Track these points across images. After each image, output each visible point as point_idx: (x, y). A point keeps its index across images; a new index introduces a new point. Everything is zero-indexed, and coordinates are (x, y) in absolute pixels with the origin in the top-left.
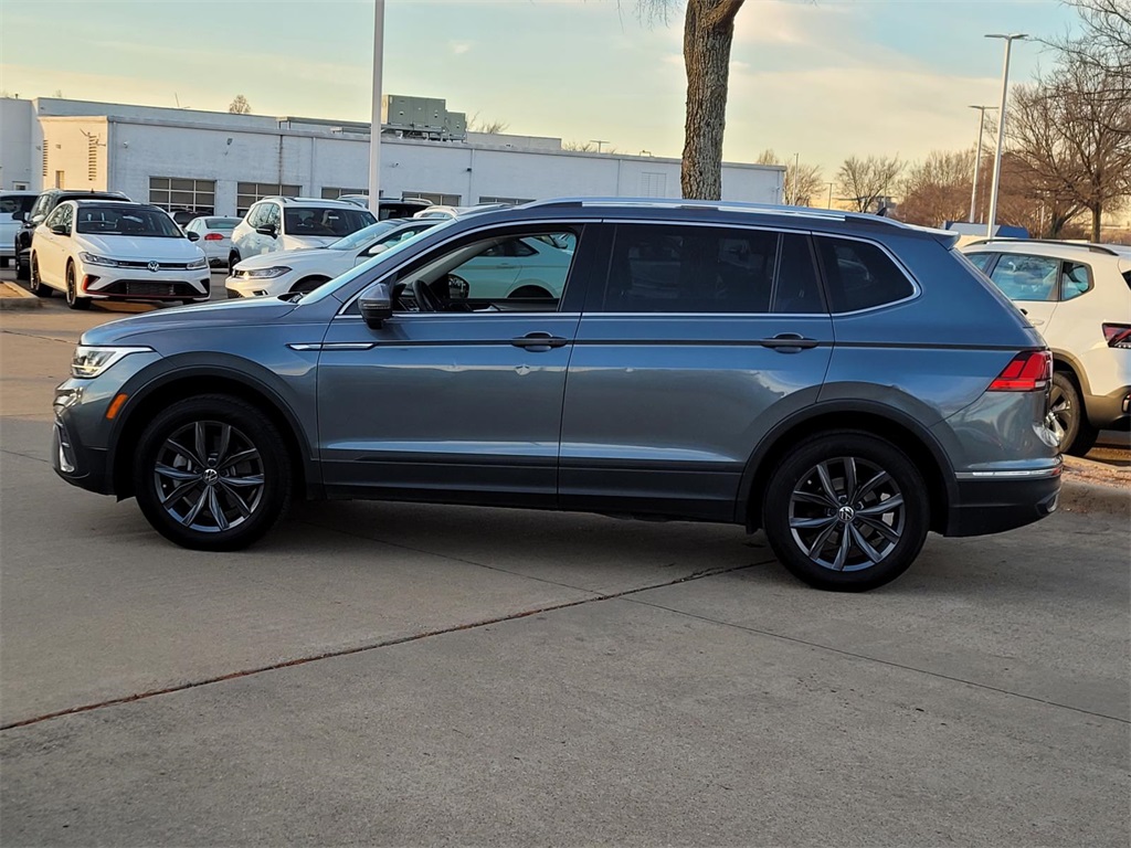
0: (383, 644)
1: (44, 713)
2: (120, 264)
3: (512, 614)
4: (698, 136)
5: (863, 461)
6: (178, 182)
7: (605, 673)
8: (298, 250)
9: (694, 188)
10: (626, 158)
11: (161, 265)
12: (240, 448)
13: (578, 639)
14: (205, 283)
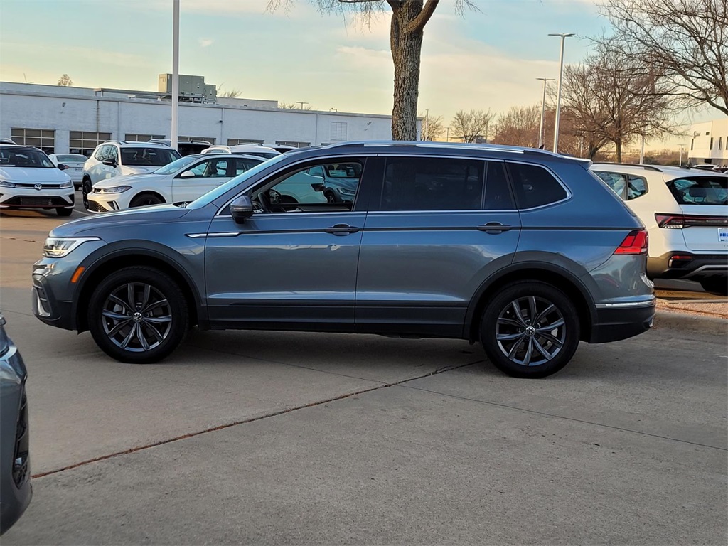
0: (267, 416)
1: (79, 462)
2: (16, 185)
3: (338, 396)
4: (402, 101)
5: (540, 299)
6: (30, 131)
7: (406, 429)
8: (132, 175)
9: (400, 133)
10: (321, 113)
11: (44, 186)
12: (155, 299)
13: (382, 410)
14: (72, 197)
